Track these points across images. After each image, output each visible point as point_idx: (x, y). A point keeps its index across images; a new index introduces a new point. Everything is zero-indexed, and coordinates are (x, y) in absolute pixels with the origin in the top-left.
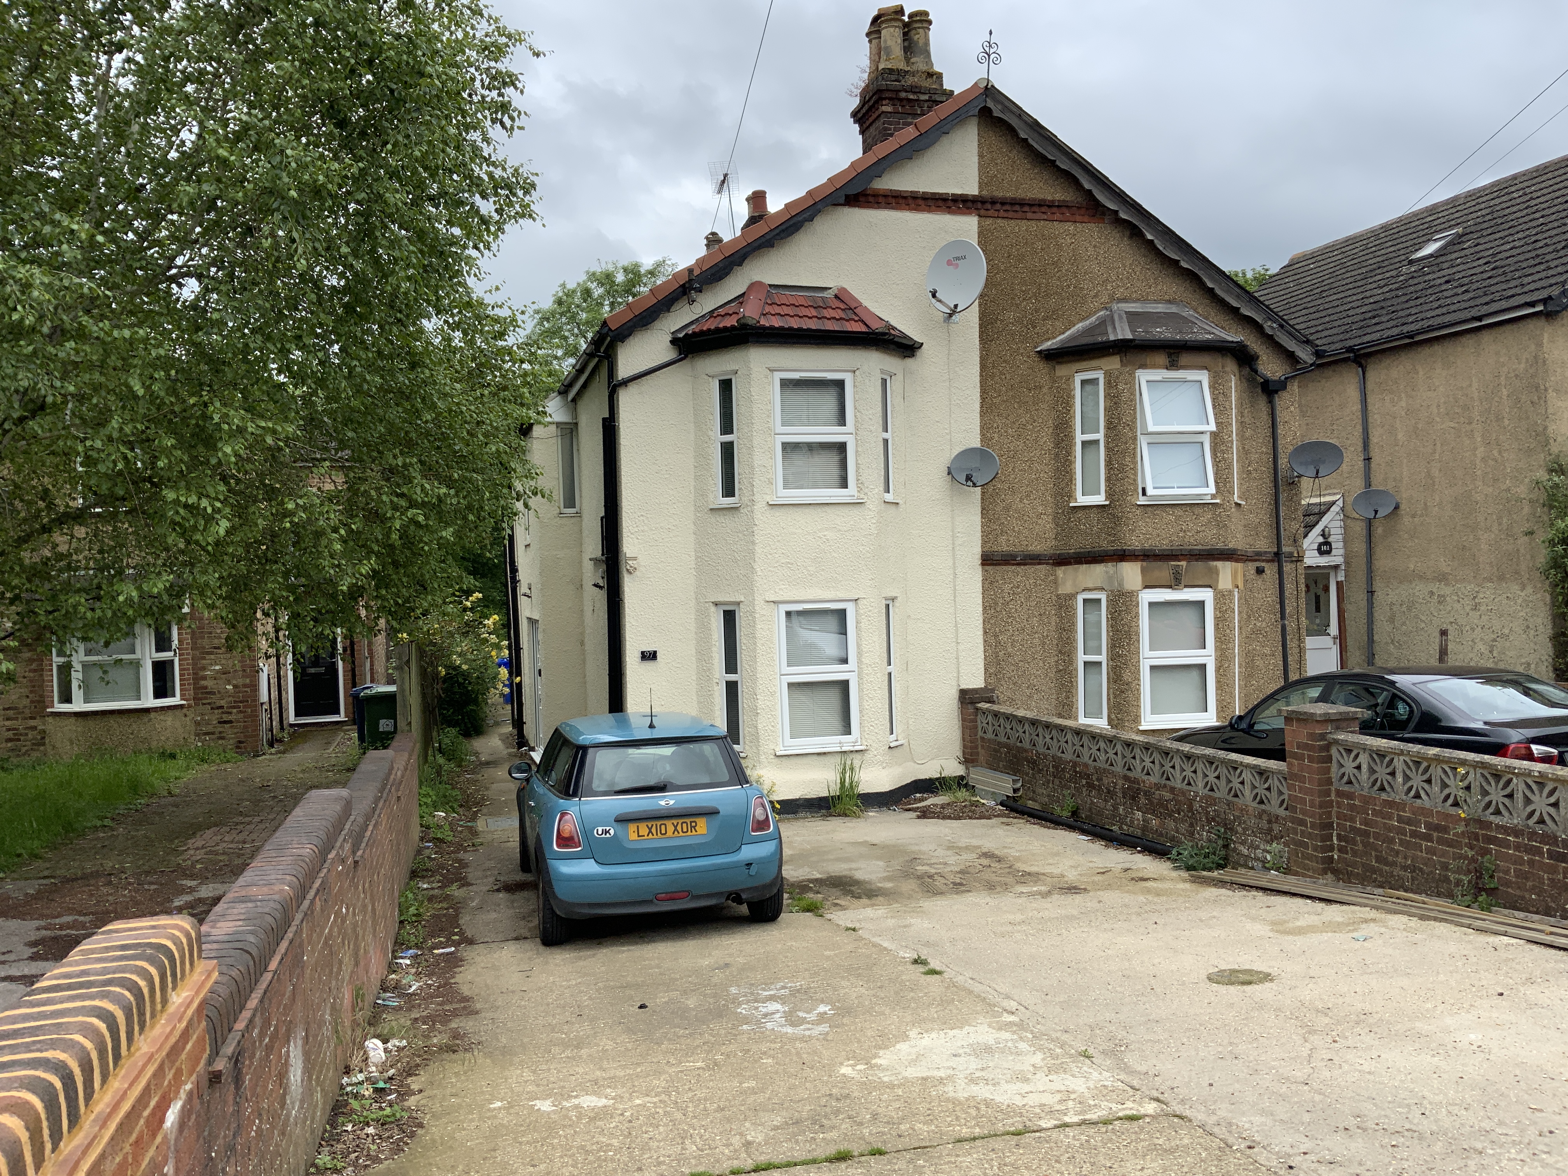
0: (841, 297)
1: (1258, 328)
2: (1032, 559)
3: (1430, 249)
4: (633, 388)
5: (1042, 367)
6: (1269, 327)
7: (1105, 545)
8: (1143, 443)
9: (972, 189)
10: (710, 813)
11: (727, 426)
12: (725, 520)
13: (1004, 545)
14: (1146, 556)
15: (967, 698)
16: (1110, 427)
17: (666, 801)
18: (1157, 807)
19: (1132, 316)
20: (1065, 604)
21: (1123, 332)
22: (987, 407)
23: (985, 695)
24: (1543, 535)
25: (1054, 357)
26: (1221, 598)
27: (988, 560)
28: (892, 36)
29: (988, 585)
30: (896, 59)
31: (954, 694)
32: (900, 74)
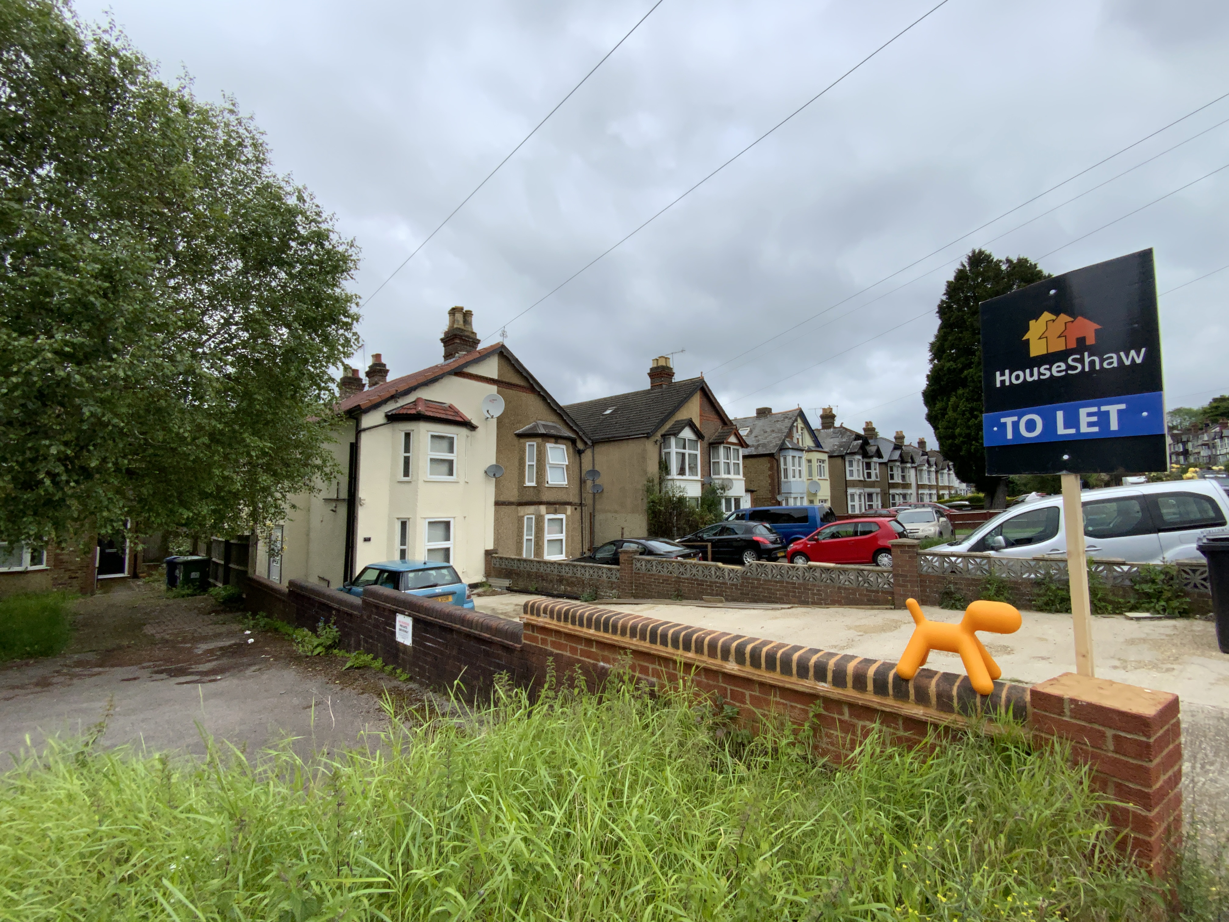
0: (451, 407)
1: (577, 433)
2: (510, 504)
3: (608, 412)
4: (367, 432)
5: (516, 438)
6: (581, 433)
7: (535, 499)
8: (547, 467)
9: (495, 377)
10: (453, 593)
11: (407, 449)
12: (405, 487)
13: (502, 499)
14: (548, 503)
15: (488, 553)
16: (538, 461)
17: (438, 590)
18: (571, 584)
19: (544, 426)
20: (520, 519)
21: (542, 431)
22: (499, 451)
23: (494, 551)
24: (645, 501)
25: (520, 436)
26: (567, 517)
27: (497, 504)
28: (459, 317)
29: (496, 512)
30: (460, 324)
31: (483, 552)
32: (462, 330)
